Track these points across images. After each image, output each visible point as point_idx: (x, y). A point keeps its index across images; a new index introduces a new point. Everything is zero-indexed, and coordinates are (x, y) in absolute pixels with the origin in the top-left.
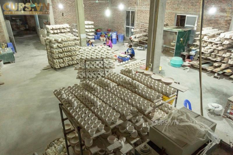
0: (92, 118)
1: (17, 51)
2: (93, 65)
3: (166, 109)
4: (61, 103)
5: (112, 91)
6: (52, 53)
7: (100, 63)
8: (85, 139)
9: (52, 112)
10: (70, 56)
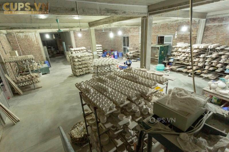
0: (105, 100)
1: (51, 66)
2: (103, 70)
3: (159, 95)
4: (81, 92)
5: (119, 82)
6: (74, 65)
7: (108, 69)
8: (100, 117)
9: (75, 104)
10: (87, 67)
